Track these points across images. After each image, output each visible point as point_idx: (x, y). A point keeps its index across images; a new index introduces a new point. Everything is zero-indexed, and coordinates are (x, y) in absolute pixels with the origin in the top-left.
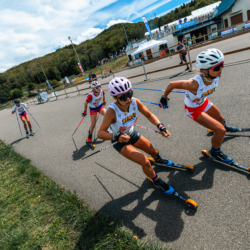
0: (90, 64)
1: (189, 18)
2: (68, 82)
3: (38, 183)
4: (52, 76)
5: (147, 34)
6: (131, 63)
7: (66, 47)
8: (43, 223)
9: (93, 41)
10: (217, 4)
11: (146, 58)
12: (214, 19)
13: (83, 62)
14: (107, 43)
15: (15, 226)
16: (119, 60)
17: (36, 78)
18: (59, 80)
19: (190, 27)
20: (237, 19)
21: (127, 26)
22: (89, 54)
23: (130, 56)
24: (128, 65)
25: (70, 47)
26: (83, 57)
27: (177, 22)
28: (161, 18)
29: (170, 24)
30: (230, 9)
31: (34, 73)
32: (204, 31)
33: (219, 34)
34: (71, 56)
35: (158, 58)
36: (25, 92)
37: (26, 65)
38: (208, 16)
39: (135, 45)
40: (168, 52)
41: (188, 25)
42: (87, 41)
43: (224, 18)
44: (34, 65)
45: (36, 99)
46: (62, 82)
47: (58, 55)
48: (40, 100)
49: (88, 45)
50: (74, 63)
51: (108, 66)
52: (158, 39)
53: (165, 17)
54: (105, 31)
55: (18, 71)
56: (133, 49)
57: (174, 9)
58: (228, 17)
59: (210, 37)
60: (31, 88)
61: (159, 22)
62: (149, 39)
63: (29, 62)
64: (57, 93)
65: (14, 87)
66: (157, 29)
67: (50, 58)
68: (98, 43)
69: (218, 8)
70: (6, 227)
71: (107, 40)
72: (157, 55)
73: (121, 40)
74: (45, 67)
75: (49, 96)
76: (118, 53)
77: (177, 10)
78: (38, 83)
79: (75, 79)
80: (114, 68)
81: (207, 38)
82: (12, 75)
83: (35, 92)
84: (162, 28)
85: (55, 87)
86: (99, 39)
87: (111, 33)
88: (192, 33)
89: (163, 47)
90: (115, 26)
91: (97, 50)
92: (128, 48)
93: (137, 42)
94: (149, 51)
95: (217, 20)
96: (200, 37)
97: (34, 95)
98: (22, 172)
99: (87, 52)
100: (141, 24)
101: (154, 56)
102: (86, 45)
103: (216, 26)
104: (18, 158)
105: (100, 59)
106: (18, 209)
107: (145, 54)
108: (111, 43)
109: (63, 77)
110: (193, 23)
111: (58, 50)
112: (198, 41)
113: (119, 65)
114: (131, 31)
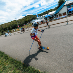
0: (21, 25)
1: (48, 14)
4: (9, 29)
7: (14, 21)
9: (22, 19)
10: (55, 11)
12: (54, 15)
13: (19, 25)
16: (29, 24)
18: (11, 30)
19: (49, 17)
20: (60, 15)
21: (32, 16)
22: (21, 23)
23: (33, 23)
24: (32, 26)
26: (19, 23)
27: (45, 15)
29: (43, 16)
30: (58, 13)
32: (52, 18)
33: (56, 19)
34: (15, 23)
35: (40, 24)
38: (53, 14)
39: (34, 21)
40: (43, 23)
41: (48, 16)
42: (20, 19)
43: (57, 15)
45: (4, 35)
46: (12, 30)
47: (11, 23)
48: (6, 35)
49: (21, 20)
50: (16, 25)
51: (26, 26)
52: (40, 19)
53: (42, 14)
54: (25, 17)
57: (44, 12)
58: (58, 14)
59: (54, 19)
60: (3, 32)
61: (40, 15)
62: (38, 19)
63: (3, 24)
67: (9, 23)
68: (23, 20)
69: (55, 12)
71: (26, 19)
73: (30, 19)
74: (7, 26)
75: (8, 34)
76: (29, 23)
77: (45, 12)
78: (5, 30)
79: (16, 30)
80: (28, 26)
81: (53, 20)
84: (41, 16)
85: (10, 32)
86: (24, 19)
88: (49, 18)
89: (41, 21)
90: (28, 15)
91: (23, 22)
92: (32, 21)
94: (38, 22)
95: (55, 15)
96: (51, 19)
98: (2, 56)
99: (20, 22)
100: (35, 15)
102: (20, 20)
103: (55, 17)
105: (24, 24)
108: (27, 20)
109: (13, 29)
110: (49, 16)
111: (12, 21)
112: (51, 20)
113: (29, 26)
114: (33, 17)
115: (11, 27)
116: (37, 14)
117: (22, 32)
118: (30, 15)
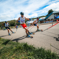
19: (40, 20)
25: (14, 20)
47: (11, 21)
62: (31, 21)
63: (4, 22)
81: (43, 23)
92: (27, 22)
103: (45, 21)
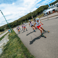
0: (35, 16)
2: (30, 21)
3: (20, 44)
4: (26, 20)
5: (49, 7)
6: (45, 15)
7: (30, 13)
8: (20, 53)
9: (35, 11)
11: (49, 14)
13: (33, 16)
14: (39, 11)
15: (15, 52)
16: (42, 15)
17: (23, 20)
23: (44, 13)
24: (44, 16)
28: (53, 3)
31: (23, 19)
35: (52, 13)
36: (21, 23)
37: (22, 18)
39: (46, 11)
40: (55, 11)
42: (34, 11)
44: (23, 18)
50: (31, 16)
51: (39, 16)
53: (55, 2)
55: (20, 19)
56: (45, 12)
60: (22, 22)
64: (27, 23)
65: (19, 22)
66: (52, 6)
67: (26, 16)
68: (37, 11)
70: (14, 52)
71: (39, 10)
72: (52, 12)
73: (42, 10)
74: (25, 18)
82: (19, 20)
83: (23, 23)
84: (53, 5)
87: (40, 9)
89: (54, 10)
90: (41, 7)
91: (36, 13)
92: (44, 12)
93: (46, 10)
94: (49, 12)
97: (23, 24)
98: (18, 41)
99: (34, 14)
101: (51, 13)
102: (34, 12)
104: (18, 38)
105: (37, 15)
106: (16, 49)
107: (48, 13)
108: (40, 11)
111: (28, 14)
114: (45, 7)
115: (27, 18)
116: (49, 4)
117: (34, 22)
118: (42, 6)
